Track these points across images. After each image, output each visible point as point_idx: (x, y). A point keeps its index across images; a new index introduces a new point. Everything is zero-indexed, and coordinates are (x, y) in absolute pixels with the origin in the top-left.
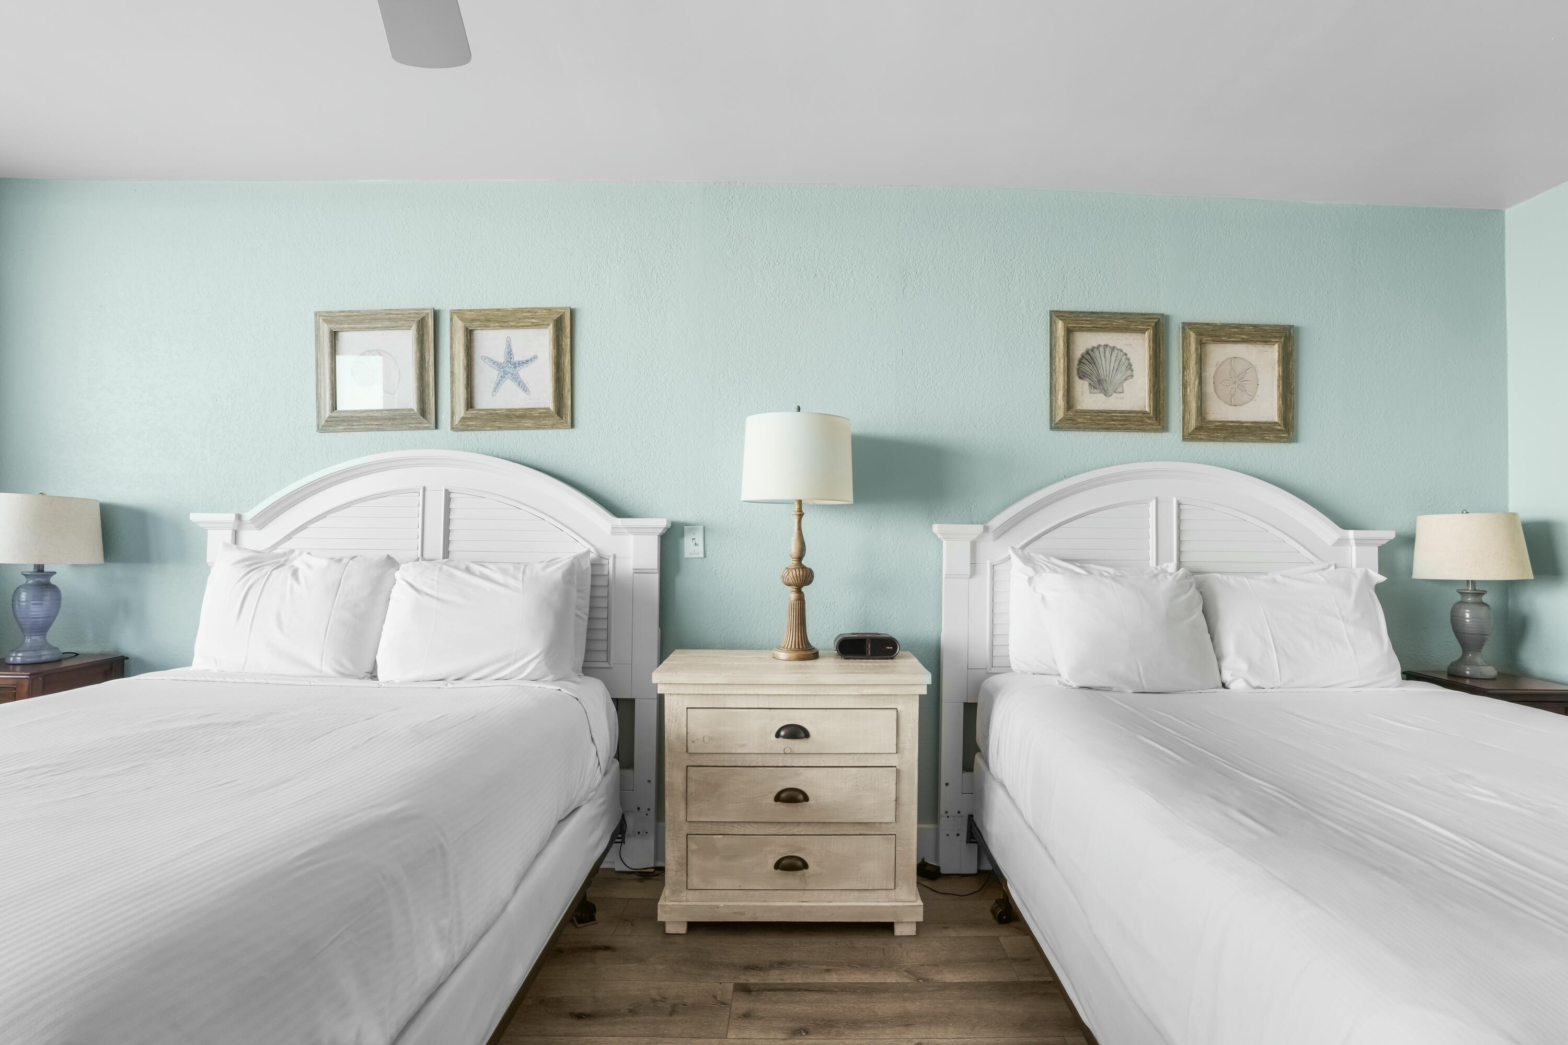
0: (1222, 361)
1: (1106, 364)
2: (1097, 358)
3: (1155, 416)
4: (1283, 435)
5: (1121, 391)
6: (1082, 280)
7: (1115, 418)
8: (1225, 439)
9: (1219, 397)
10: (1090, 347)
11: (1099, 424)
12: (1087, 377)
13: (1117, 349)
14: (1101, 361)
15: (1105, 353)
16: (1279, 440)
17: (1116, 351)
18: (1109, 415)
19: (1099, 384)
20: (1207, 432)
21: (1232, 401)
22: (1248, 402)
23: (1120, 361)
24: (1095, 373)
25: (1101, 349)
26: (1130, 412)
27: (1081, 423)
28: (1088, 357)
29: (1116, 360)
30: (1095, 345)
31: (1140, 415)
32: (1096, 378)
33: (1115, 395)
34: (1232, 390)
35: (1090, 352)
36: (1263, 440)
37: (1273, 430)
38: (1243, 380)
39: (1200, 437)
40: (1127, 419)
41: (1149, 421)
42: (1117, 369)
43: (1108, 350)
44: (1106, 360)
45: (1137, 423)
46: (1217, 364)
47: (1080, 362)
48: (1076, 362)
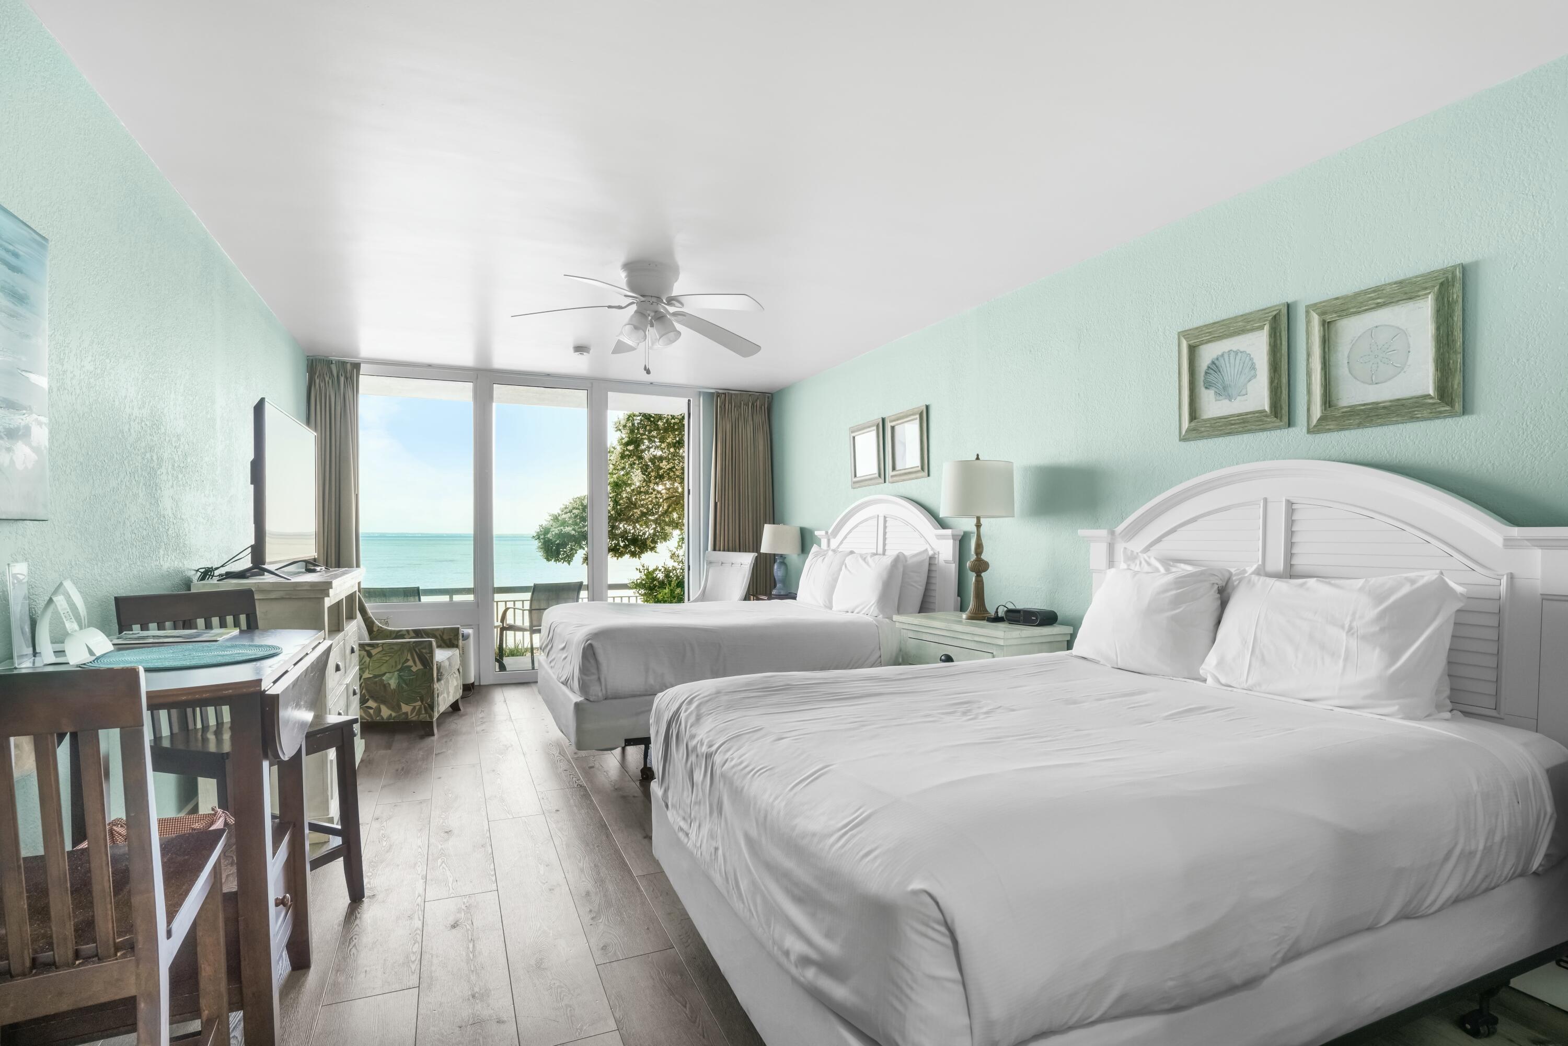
0: (1359, 335)
1: (1230, 371)
2: (1222, 365)
3: (1273, 413)
4: (1443, 409)
5: (1245, 393)
6: (1210, 293)
7: (1233, 422)
8: (1360, 426)
9: (1355, 378)
10: (1215, 356)
11: (1221, 430)
12: (1213, 386)
13: (1241, 352)
14: (1226, 367)
15: (1229, 359)
16: (1438, 415)
17: (1240, 354)
18: (1226, 420)
19: (1224, 392)
20: (1335, 420)
21: (1373, 379)
22: (1396, 376)
23: (1244, 364)
24: (1221, 381)
25: (1226, 356)
26: (1247, 414)
27: (1205, 431)
28: (1214, 367)
29: (1240, 363)
30: (1220, 353)
31: (1257, 415)
32: (1222, 385)
33: (1239, 398)
34: (1373, 366)
35: (1216, 362)
36: (1413, 418)
37: (1423, 404)
38: (1389, 350)
39: (1327, 427)
40: (1245, 422)
41: (1268, 420)
42: (1241, 372)
43: (1232, 355)
44: (1230, 366)
45: (1257, 423)
46: (1352, 341)
47: (1206, 373)
48: (1203, 374)
